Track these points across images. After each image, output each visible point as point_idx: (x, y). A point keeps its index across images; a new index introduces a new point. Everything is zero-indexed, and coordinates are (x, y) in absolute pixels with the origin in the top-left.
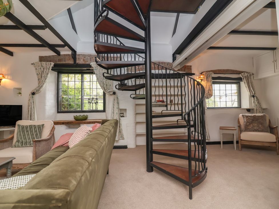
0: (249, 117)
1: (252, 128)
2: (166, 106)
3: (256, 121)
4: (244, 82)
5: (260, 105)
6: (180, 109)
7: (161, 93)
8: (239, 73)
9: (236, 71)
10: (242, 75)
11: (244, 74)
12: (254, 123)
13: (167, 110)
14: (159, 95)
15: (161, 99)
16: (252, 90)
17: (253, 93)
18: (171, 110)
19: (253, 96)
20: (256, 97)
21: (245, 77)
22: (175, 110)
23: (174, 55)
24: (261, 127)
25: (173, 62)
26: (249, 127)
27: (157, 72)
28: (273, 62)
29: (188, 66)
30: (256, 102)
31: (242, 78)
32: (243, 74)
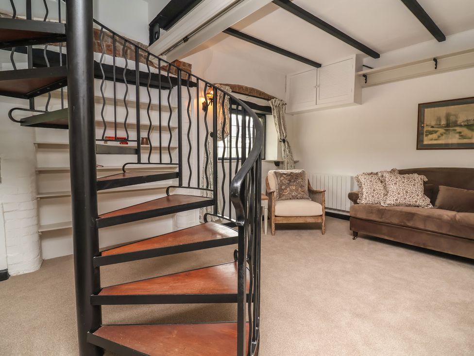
0: (284, 175)
1: (289, 193)
2: (137, 152)
3: (294, 182)
4: (274, 116)
5: (292, 156)
6: (176, 160)
7: (121, 119)
8: (268, 98)
9: (264, 94)
10: (272, 103)
11: (275, 101)
12: (292, 186)
13: (139, 162)
14: (116, 125)
15: (121, 134)
16: (283, 130)
17: (284, 135)
18: (149, 163)
19: (284, 141)
20: (287, 142)
21: (276, 106)
22: (161, 163)
23: (152, 26)
24: (301, 192)
25: (150, 44)
26: (285, 192)
27: (108, 59)
28: (315, 87)
29: (184, 63)
30: (287, 150)
31: (272, 107)
32: (273, 100)
